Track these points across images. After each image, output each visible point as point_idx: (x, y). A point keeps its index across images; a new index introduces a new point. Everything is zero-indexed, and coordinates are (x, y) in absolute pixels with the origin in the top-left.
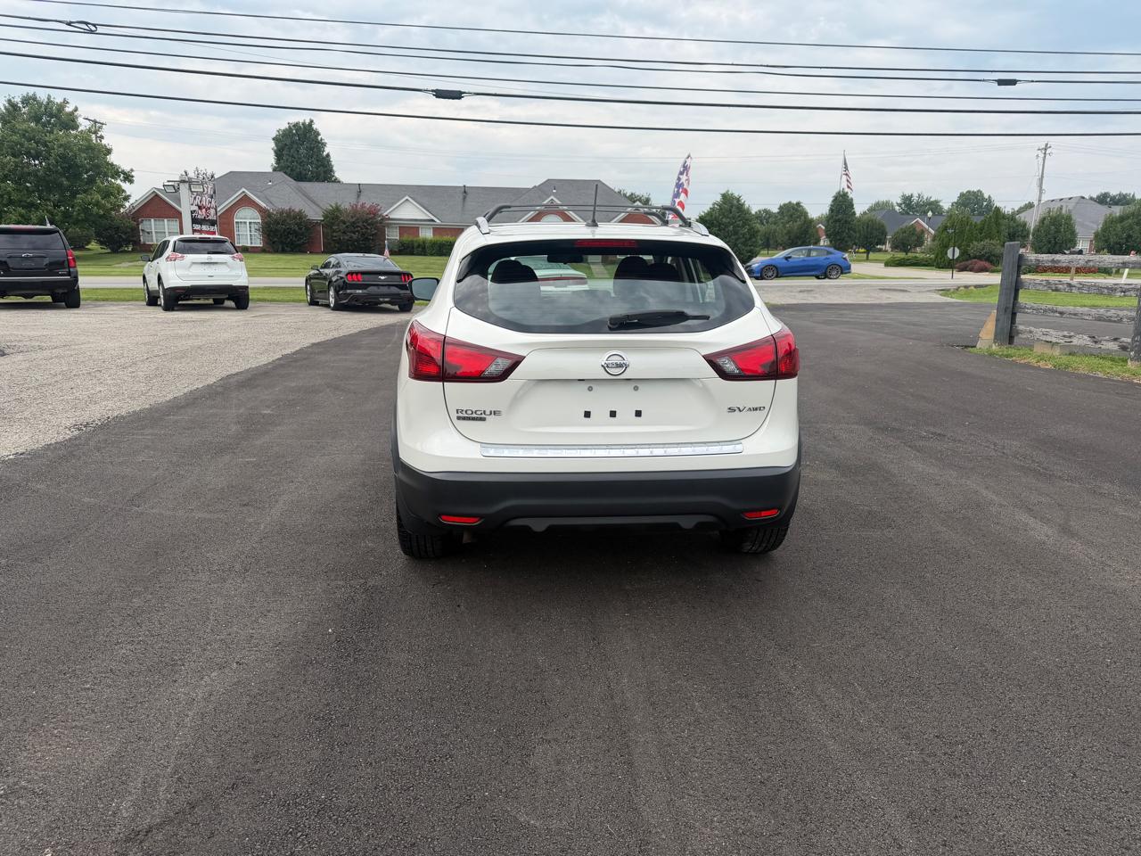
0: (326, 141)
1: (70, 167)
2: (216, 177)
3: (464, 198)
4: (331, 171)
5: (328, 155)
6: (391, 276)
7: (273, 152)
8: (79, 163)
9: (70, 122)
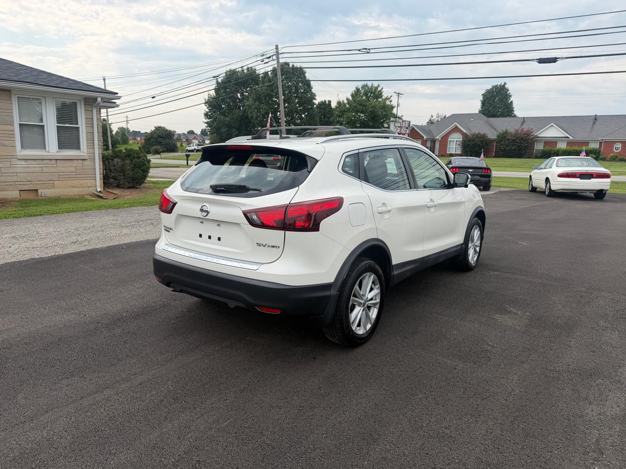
0: (511, 94)
1: (375, 116)
2: (446, 117)
3: (594, 123)
4: (513, 111)
5: (512, 102)
6: (476, 170)
7: (480, 102)
8: (378, 115)
9: (380, 95)
